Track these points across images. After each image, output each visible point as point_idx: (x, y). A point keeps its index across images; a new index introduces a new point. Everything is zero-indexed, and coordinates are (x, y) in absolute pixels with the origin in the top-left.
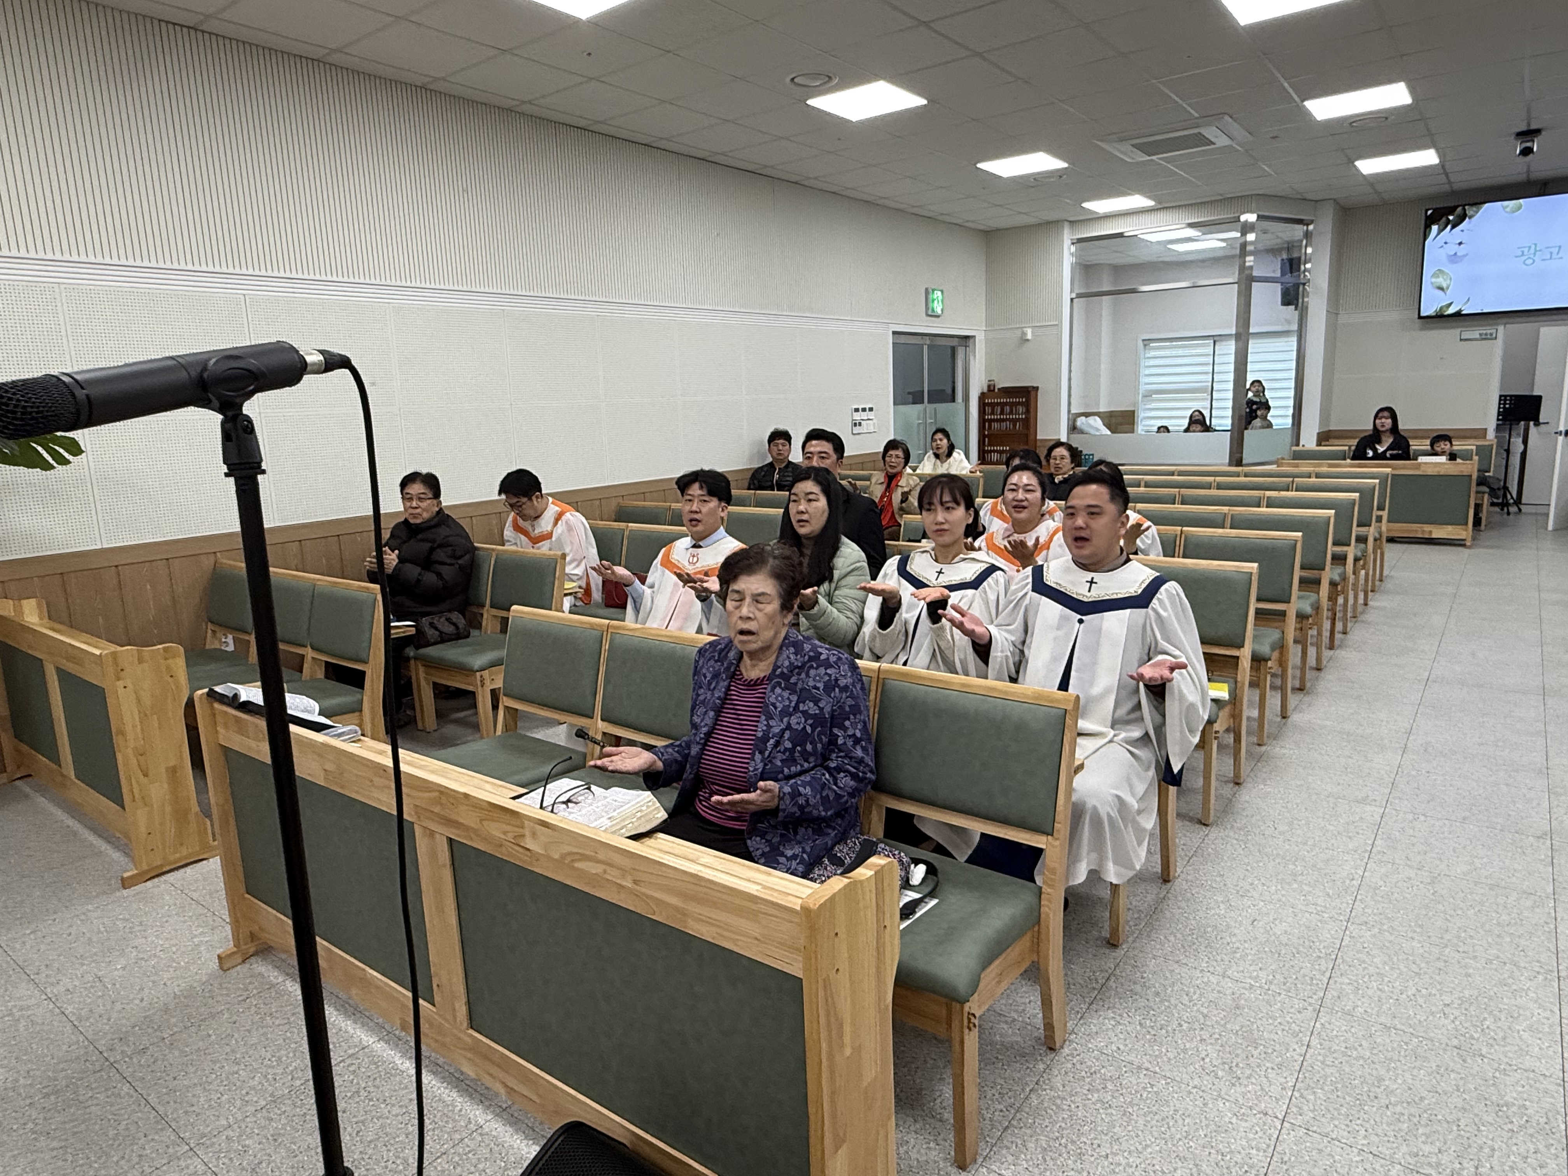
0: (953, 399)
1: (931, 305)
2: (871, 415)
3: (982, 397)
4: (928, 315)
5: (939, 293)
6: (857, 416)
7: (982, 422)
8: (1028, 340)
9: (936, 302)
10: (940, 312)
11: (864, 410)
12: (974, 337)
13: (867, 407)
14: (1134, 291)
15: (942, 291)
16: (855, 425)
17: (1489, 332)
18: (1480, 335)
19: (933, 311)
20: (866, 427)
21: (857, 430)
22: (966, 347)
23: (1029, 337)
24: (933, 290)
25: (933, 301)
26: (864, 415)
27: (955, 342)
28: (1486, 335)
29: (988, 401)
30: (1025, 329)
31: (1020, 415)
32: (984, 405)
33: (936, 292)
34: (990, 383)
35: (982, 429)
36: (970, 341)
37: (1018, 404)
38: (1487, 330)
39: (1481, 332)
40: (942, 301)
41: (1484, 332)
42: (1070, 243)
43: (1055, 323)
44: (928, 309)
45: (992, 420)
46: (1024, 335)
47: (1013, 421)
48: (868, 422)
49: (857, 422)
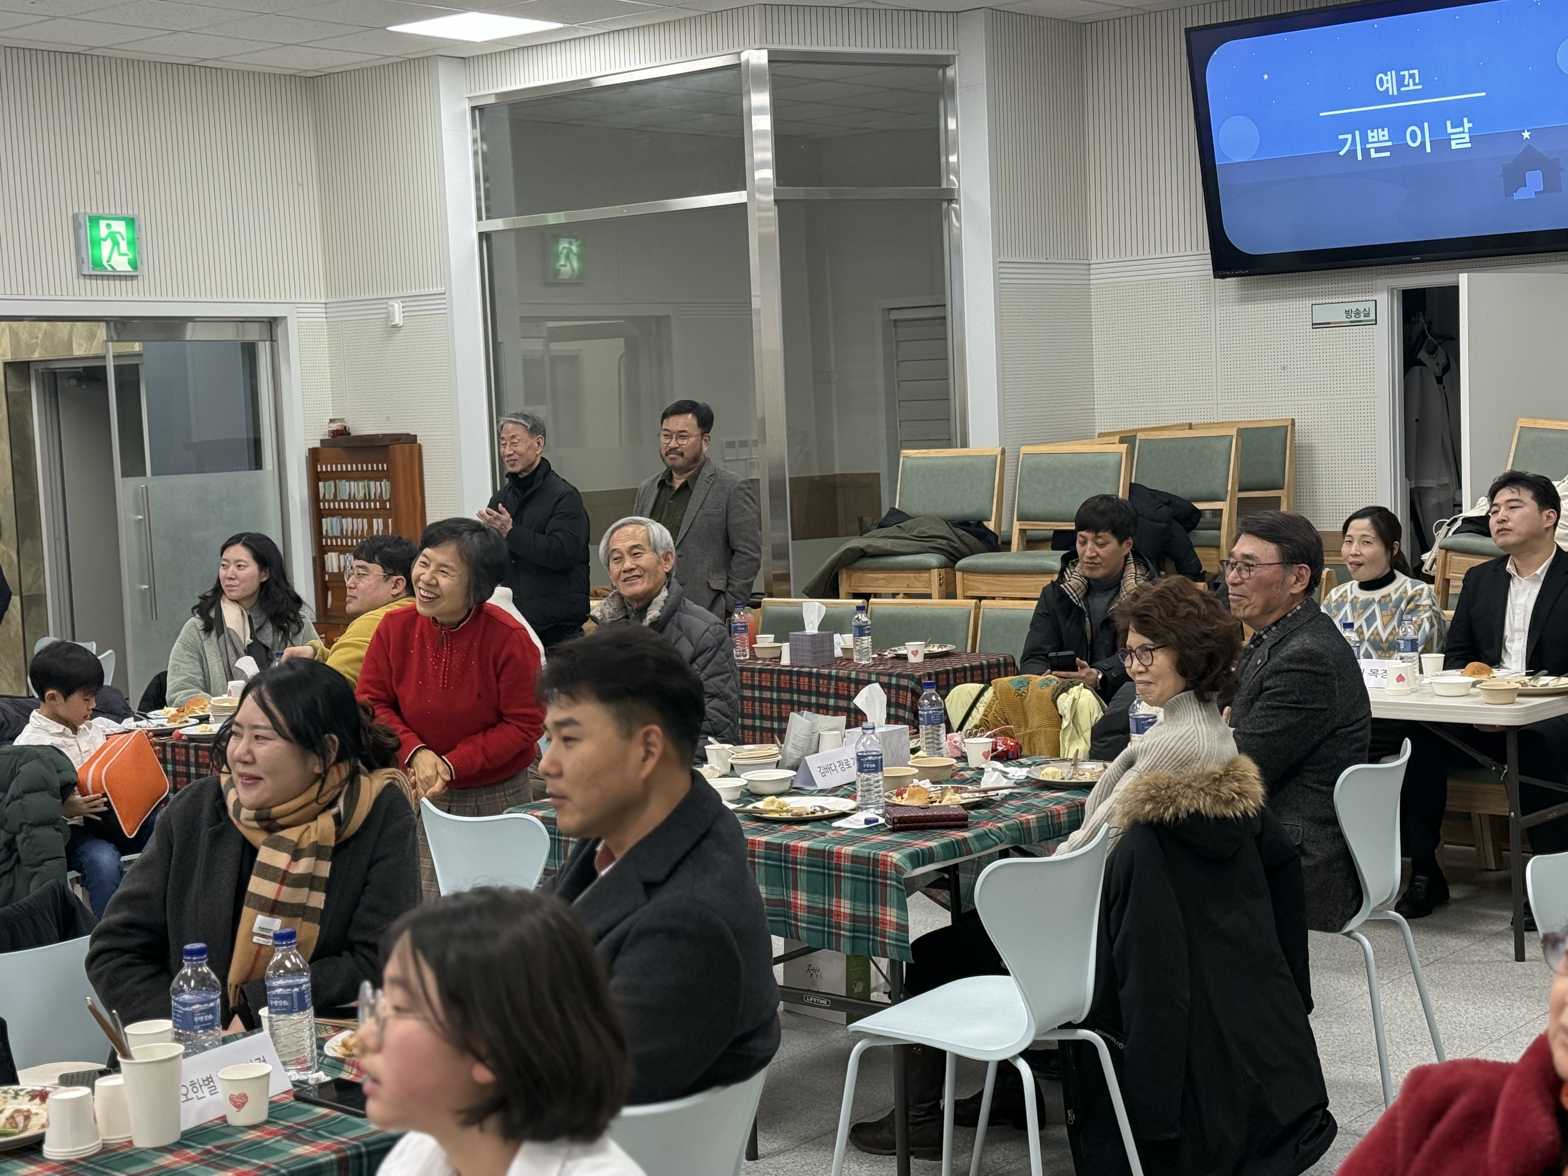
1: (88, 254)
3: (314, 456)
4: (82, 276)
5: (119, 227)
7: (318, 513)
8: (396, 327)
9: (106, 247)
12: (280, 319)
15: (131, 222)
17: (1361, 307)
18: (1347, 312)
19: (97, 264)
23: (398, 320)
24: (95, 220)
25: (97, 243)
28: (1358, 313)
29: (322, 468)
30: (391, 302)
31: (383, 502)
32: (315, 477)
33: (103, 223)
34: (335, 426)
35: (318, 532)
36: (279, 331)
37: (376, 476)
38: (1359, 302)
39: (1348, 307)
40: (133, 243)
41: (1353, 307)
42: (466, 106)
43: (440, 290)
44: (80, 261)
45: (332, 513)
46: (389, 316)
47: (369, 515)
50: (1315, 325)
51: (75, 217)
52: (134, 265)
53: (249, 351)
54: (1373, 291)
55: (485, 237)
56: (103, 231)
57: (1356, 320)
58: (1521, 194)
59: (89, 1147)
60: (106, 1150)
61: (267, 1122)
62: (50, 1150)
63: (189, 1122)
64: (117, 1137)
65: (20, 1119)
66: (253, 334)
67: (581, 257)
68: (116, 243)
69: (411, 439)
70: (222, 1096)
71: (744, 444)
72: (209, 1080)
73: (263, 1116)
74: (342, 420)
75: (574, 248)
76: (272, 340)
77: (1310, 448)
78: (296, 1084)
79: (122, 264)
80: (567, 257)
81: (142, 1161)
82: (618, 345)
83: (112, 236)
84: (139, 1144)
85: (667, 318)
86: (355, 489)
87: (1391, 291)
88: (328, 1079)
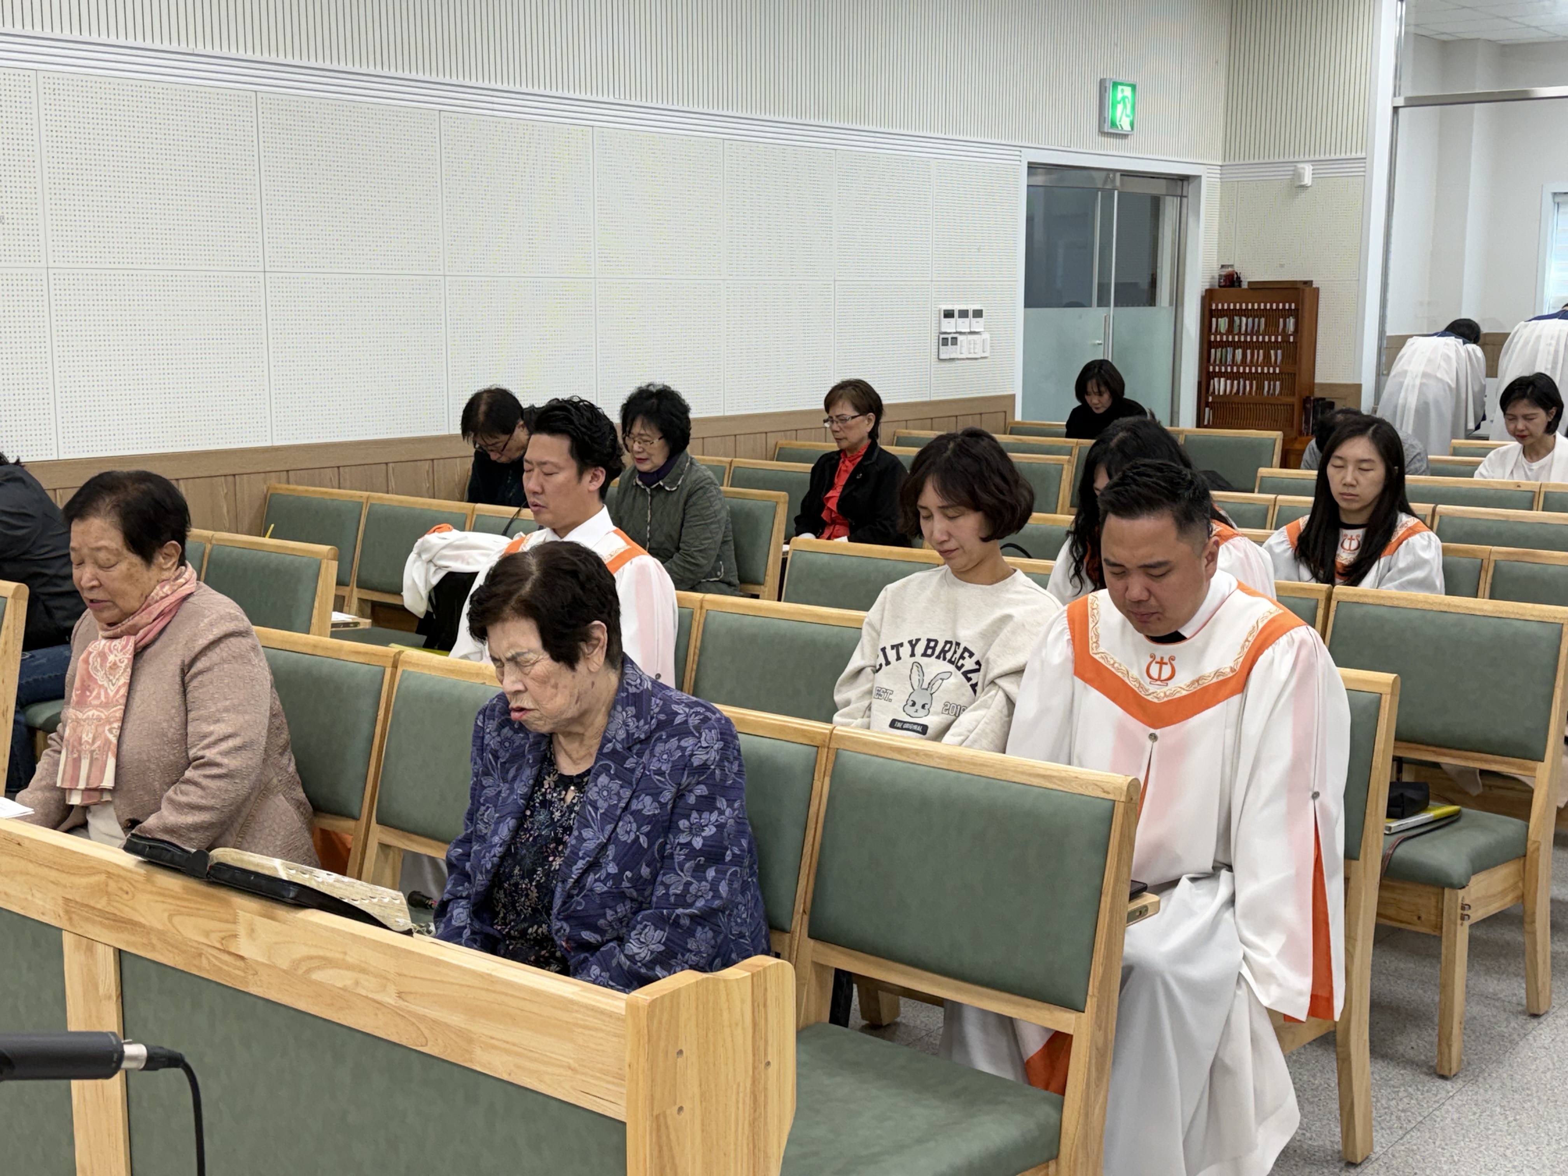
0: (1151, 300)
1: (1109, 114)
2: (978, 325)
3: (1208, 297)
4: (1103, 133)
5: (1128, 91)
6: (949, 326)
7: (1207, 345)
8: (1304, 187)
9: (1120, 107)
10: (1127, 127)
11: (964, 314)
12: (1198, 178)
13: (971, 307)
14: (1524, 97)
15: (1134, 87)
16: (945, 342)
19: (1113, 124)
20: (963, 346)
21: (948, 352)
22: (1182, 197)
23: (1307, 180)
24: (1115, 84)
25: (1114, 106)
26: (963, 325)
27: (1158, 188)
29: (1221, 306)
30: (1300, 165)
32: (1208, 314)
33: (1120, 88)
34: (1225, 272)
35: (1205, 359)
36: (1190, 189)
40: (1133, 107)
44: (1102, 120)
45: (1224, 344)
46: (1297, 175)
48: (971, 337)
49: (949, 336)
51: (1102, 82)
52: (1132, 125)
55: (1396, 109)
56: (1120, 96)
66: (1162, 190)
68: (1125, 106)
69: (1305, 285)
74: (1232, 266)
76: (1182, 193)
79: (1125, 124)
83: (1123, 100)
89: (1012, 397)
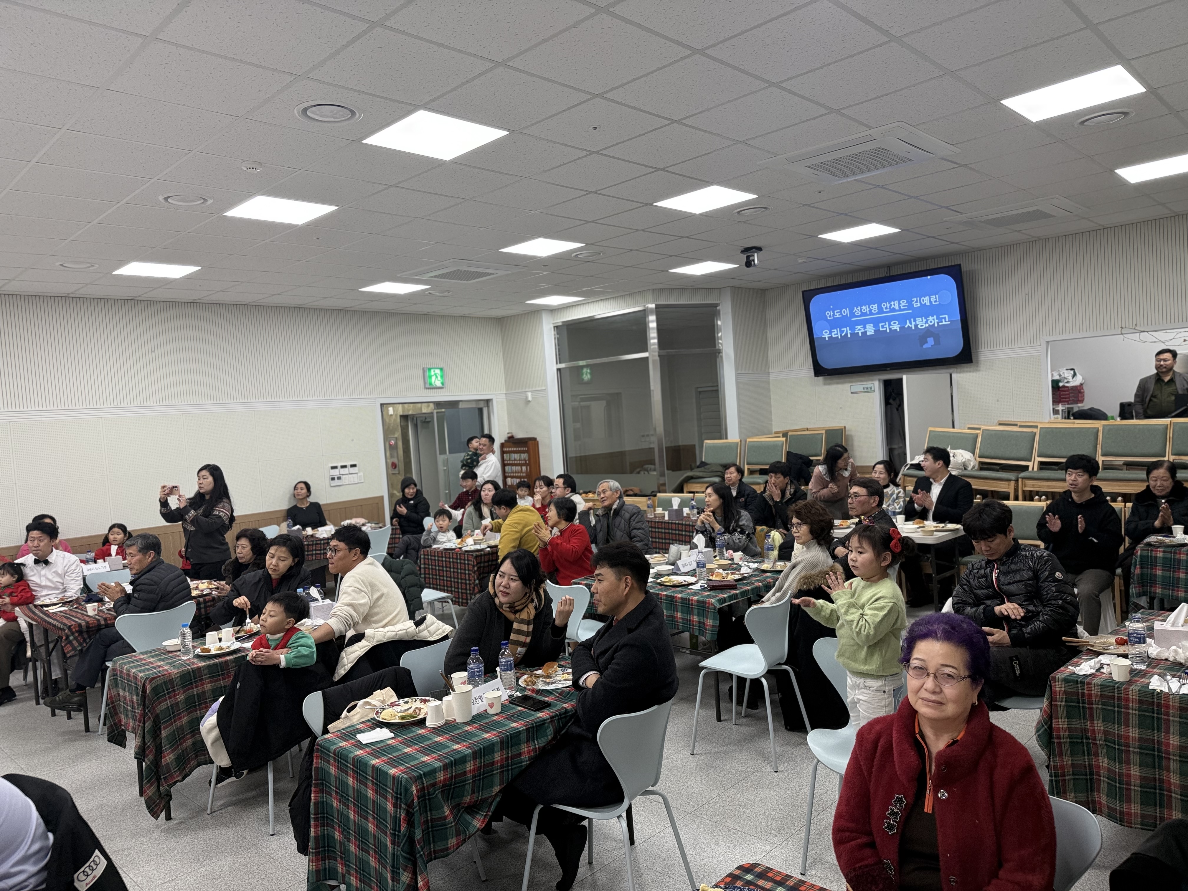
1: (428, 380)
2: (353, 470)
4: (424, 388)
5: (438, 371)
6: (335, 473)
8: (529, 401)
9: (433, 378)
11: (344, 467)
12: (489, 400)
13: (348, 464)
15: (441, 369)
16: (333, 479)
17: (869, 386)
18: (864, 388)
19: (431, 384)
20: (346, 480)
21: (336, 482)
23: (530, 398)
24: (430, 369)
25: (430, 377)
26: (344, 471)
27: (473, 405)
28: (867, 388)
29: (505, 449)
30: (527, 393)
31: (526, 461)
32: (503, 453)
33: (432, 370)
34: (509, 435)
36: (490, 404)
37: (523, 452)
38: (868, 384)
39: (864, 386)
40: (442, 377)
41: (866, 386)
42: (552, 326)
43: (544, 388)
44: (425, 383)
45: (509, 465)
46: (527, 397)
47: (521, 465)
48: (350, 476)
49: (336, 477)
50: (852, 393)
51: (423, 369)
52: (443, 384)
53: (481, 410)
54: (872, 380)
55: (559, 370)
56: (432, 373)
57: (867, 390)
58: (925, 346)
59: (441, 722)
60: (447, 723)
61: (501, 712)
62: (428, 723)
63: (474, 712)
64: (450, 718)
65: (417, 711)
66: (481, 405)
67: (591, 374)
68: (437, 377)
69: (535, 439)
70: (485, 702)
71: (648, 436)
72: (481, 696)
73: (500, 710)
74: (512, 433)
75: (589, 371)
76: (488, 407)
77: (851, 437)
78: (510, 696)
79: (438, 384)
80: (586, 374)
81: (460, 728)
82: (604, 403)
83: (435, 374)
84: (459, 721)
85: (620, 393)
86: (516, 456)
87: (879, 380)
88: (521, 695)
89: (382, 498)
